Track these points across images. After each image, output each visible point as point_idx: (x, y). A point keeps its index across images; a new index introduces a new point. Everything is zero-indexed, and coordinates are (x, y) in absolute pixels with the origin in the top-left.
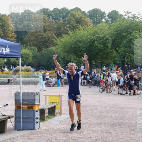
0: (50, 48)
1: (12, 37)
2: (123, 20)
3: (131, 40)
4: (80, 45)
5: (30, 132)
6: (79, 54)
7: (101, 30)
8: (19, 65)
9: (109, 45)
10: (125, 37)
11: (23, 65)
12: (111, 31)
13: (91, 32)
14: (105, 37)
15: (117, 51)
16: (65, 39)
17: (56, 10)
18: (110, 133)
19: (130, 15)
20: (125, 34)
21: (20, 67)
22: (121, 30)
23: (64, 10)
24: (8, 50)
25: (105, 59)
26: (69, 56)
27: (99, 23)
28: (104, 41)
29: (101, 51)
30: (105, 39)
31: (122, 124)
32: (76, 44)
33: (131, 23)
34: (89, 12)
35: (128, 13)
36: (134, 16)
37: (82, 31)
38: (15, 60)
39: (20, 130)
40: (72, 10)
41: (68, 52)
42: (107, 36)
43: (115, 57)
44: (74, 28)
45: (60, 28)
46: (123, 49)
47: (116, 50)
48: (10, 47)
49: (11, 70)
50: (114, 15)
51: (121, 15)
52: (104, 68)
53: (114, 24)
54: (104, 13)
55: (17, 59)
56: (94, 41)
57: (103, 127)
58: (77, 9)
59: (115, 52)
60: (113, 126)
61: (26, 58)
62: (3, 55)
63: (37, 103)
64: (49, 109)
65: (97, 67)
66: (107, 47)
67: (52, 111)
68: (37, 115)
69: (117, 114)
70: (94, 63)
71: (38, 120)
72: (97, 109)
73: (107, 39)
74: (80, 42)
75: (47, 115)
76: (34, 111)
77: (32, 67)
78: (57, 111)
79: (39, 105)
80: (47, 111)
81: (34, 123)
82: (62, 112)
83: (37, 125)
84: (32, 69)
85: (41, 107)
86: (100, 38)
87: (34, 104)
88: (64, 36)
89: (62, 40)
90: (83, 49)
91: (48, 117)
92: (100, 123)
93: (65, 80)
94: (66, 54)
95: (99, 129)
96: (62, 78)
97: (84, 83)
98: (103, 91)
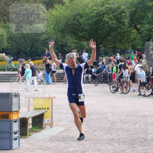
4: (81, 20)
6: (80, 34)
9: (126, 21)
10: (150, 8)
14: (119, 7)
15: (138, 30)
20: (151, 4)
25: (120, 41)
26: (64, 37)
28: (118, 15)
29: (114, 29)
30: (119, 11)
32: (74, 19)
41: (62, 31)
42: (123, 7)
43: (135, 39)
46: (147, 26)
47: (136, 28)
52: (118, 56)
56: (103, 15)
57: (116, 145)
59: (135, 31)
60: (132, 143)
63: (15, 109)
64: (34, 118)
65: (106, 54)
66: (123, 24)
67: (38, 121)
68: (16, 127)
69: (137, 126)
70: (103, 49)
71: (17, 135)
72: (106, 118)
73: (122, 12)
74: (81, 17)
75: (30, 127)
76: (11, 121)
77: (6, 54)
78: (46, 121)
79: (18, 112)
80: (30, 121)
81: (10, 139)
82: (54, 123)
83: (15, 143)
84: (7, 58)
85: (21, 115)
86: (112, 10)
87: (11, 111)
88: (56, 6)
89: (54, 12)
90: (86, 28)
91: (32, 131)
92: (112, 140)
93: (59, 74)
94: (59, 34)
95: (110, 147)
96: (54, 72)
97: (87, 78)
98: (117, 90)
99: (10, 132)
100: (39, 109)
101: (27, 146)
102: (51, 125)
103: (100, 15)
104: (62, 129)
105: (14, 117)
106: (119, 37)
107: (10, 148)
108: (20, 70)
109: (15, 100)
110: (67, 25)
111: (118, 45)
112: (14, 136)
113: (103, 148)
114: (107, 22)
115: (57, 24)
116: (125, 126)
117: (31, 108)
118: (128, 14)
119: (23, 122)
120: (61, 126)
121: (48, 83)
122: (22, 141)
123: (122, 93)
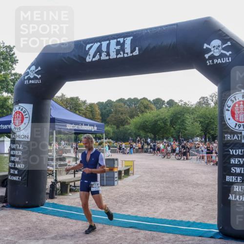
0: (125, 126)
1: (98, 119)
2: (178, 106)
3: (183, 120)
4: (147, 124)
5: (111, 187)
6: (147, 130)
7: (162, 113)
8: (103, 139)
9: (168, 124)
10: (180, 118)
11: (106, 139)
12: (169, 114)
13: (155, 114)
14: (165, 117)
15: (174, 128)
16: (136, 120)
17: (130, 99)
18: (170, 188)
19: (182, 103)
20: (179, 116)
21: (104, 140)
22: (176, 113)
23: (136, 100)
24: (96, 128)
25: (166, 133)
26: (139, 131)
27: (161, 108)
28: (164, 121)
29: (163, 128)
31: (178, 181)
32: (144, 123)
33: (184, 108)
34: (153, 101)
35: (181, 101)
36: (185, 104)
37: (148, 114)
38: (100, 135)
39: (104, 186)
40: (141, 99)
41: (138, 129)
42: (166, 117)
43: (173, 132)
44: (142, 112)
45: (133, 112)
46: (178, 126)
47: (173, 127)
48: (97, 126)
49: (97, 142)
50: (171, 103)
51: (176, 103)
52: (165, 140)
53: (171, 109)
54: (164, 101)
55: (102, 134)
56: (158, 121)
57: (165, 183)
58: (145, 99)
59: (172, 128)
60: (172, 182)
61: (108, 134)
62: (92, 131)
63: (116, 166)
64: (125, 171)
65: (159, 139)
66: (167, 125)
67: (127, 172)
68: (116, 175)
69: (175, 174)
70: (157, 137)
71: (117, 179)
72: (160, 171)
73: (166, 120)
74: (147, 122)
75: (123, 175)
76: (114, 172)
77: (112, 140)
78: (130, 172)
79: (117, 167)
80: (123, 172)
81: (114, 181)
82: (135, 173)
83: (116, 183)
84: (112, 142)
85: (119, 169)
86: (162, 119)
87: (114, 167)
88: (135, 117)
89: (134, 120)
90: (150, 127)
91: (124, 177)
92: (163, 181)
93: (136, 149)
94: (137, 130)
95: (161, 185)
96: (134, 148)
97: (150, 151)
98: (164, 157)
99: (114, 177)
100: (127, 166)
101: (122, 184)
102: (133, 174)
103: (156, 121)
104: (138, 176)
105: (116, 170)
106: (165, 131)
107: (114, 185)
108: (118, 147)
109: (116, 162)
110: (140, 126)
111: (165, 135)
112: (116, 179)
113: (158, 185)
114: (159, 124)
115: (136, 125)
116: (169, 174)
117: (124, 166)
118: (169, 120)
119: (120, 173)
120: (138, 174)
121: (131, 154)
122: (119, 181)
123: (167, 158)
